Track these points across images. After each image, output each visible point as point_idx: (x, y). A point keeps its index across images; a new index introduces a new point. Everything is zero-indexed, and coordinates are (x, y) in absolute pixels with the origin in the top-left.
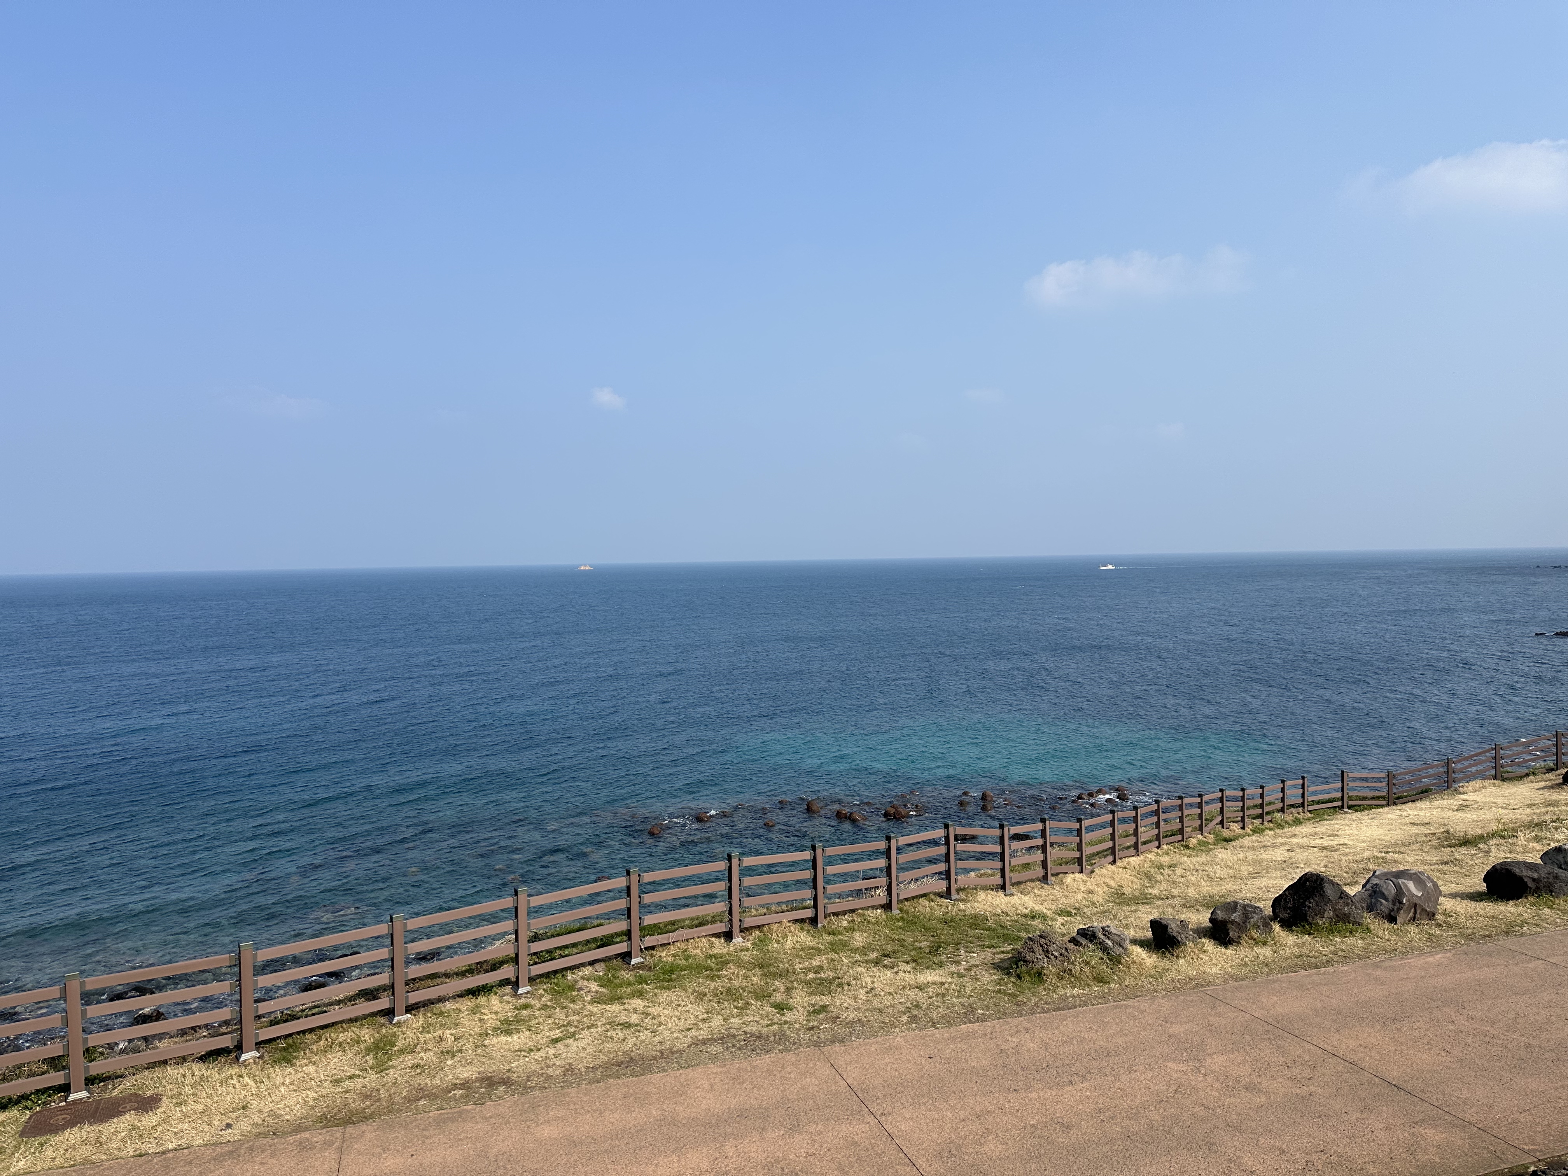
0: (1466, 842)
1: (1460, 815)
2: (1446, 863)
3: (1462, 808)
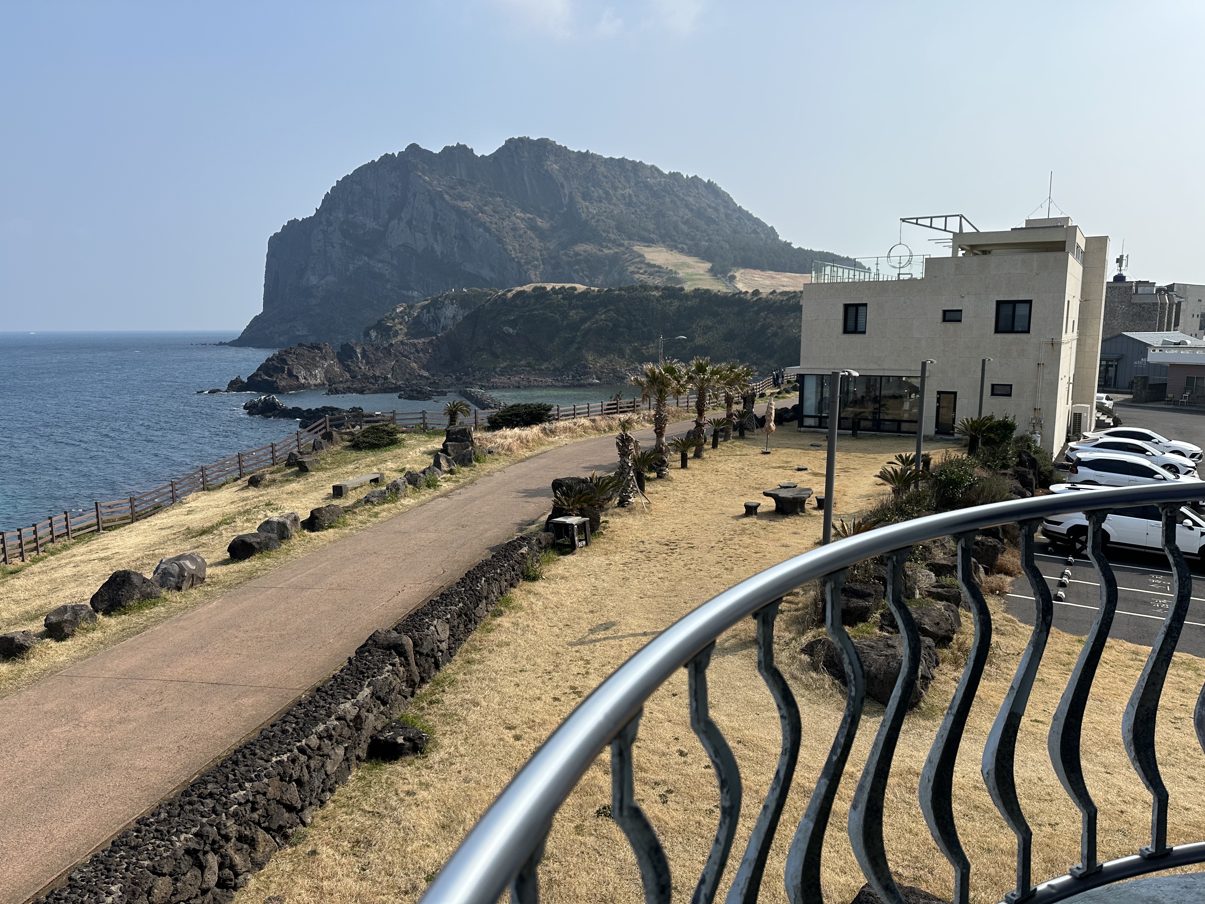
0: (204, 532)
1: (191, 517)
2: (198, 547)
3: (189, 512)
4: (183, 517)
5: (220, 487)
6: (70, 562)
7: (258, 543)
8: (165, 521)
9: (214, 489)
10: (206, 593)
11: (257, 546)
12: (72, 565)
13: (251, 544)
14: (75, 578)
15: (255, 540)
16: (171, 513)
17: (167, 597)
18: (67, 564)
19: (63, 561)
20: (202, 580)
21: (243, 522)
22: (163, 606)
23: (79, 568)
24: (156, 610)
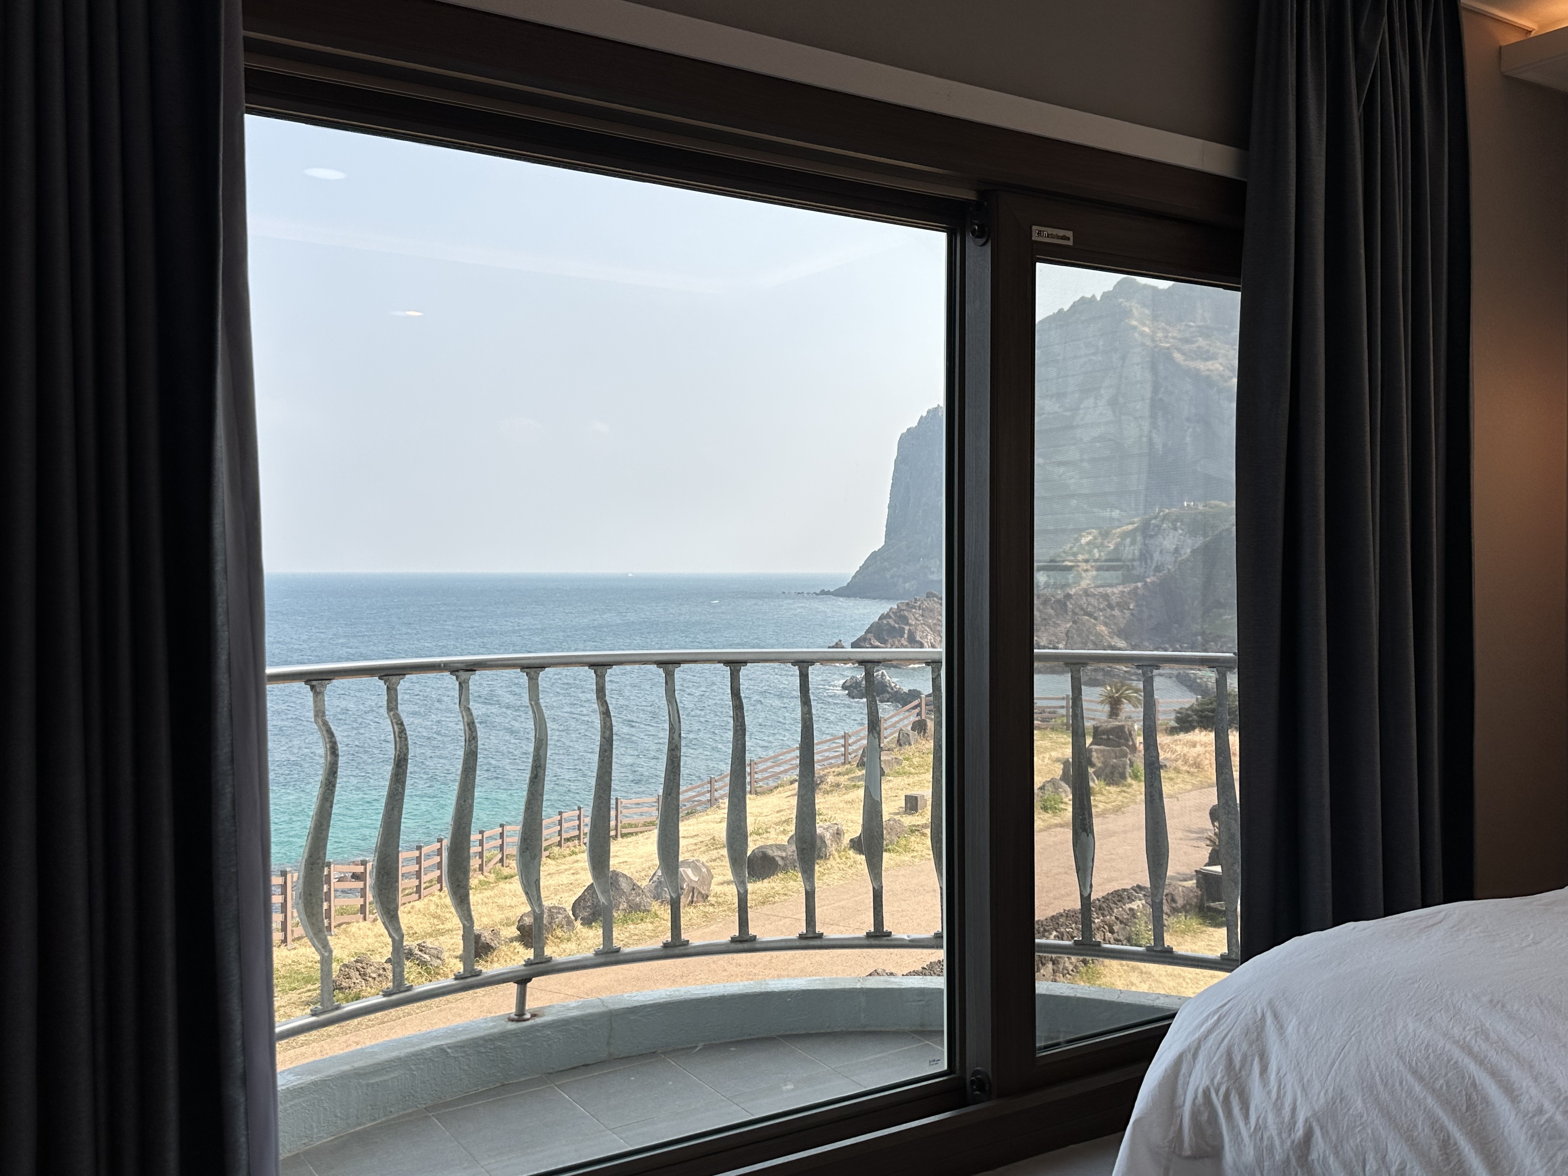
4: (715, 825)
5: (771, 791)
6: (570, 869)
7: (782, 858)
8: (691, 828)
9: (763, 793)
10: (705, 915)
11: (781, 862)
12: (572, 871)
13: (773, 858)
14: (571, 887)
15: (780, 853)
16: (702, 819)
17: (659, 913)
18: (566, 870)
19: (564, 867)
20: (705, 897)
21: (778, 834)
22: (652, 923)
23: (579, 876)
24: (642, 926)
